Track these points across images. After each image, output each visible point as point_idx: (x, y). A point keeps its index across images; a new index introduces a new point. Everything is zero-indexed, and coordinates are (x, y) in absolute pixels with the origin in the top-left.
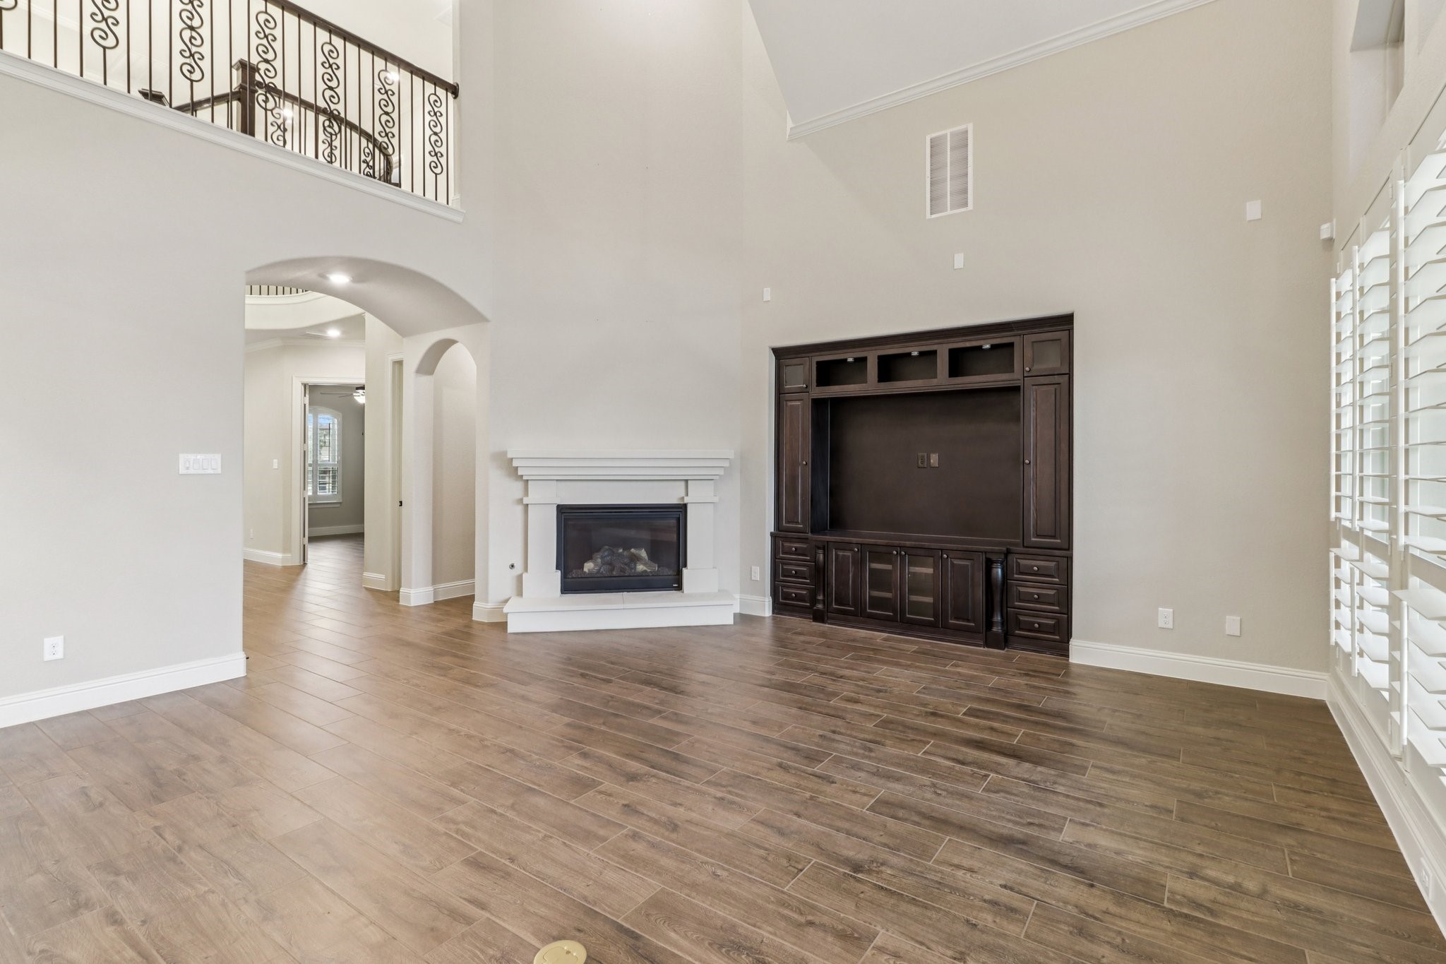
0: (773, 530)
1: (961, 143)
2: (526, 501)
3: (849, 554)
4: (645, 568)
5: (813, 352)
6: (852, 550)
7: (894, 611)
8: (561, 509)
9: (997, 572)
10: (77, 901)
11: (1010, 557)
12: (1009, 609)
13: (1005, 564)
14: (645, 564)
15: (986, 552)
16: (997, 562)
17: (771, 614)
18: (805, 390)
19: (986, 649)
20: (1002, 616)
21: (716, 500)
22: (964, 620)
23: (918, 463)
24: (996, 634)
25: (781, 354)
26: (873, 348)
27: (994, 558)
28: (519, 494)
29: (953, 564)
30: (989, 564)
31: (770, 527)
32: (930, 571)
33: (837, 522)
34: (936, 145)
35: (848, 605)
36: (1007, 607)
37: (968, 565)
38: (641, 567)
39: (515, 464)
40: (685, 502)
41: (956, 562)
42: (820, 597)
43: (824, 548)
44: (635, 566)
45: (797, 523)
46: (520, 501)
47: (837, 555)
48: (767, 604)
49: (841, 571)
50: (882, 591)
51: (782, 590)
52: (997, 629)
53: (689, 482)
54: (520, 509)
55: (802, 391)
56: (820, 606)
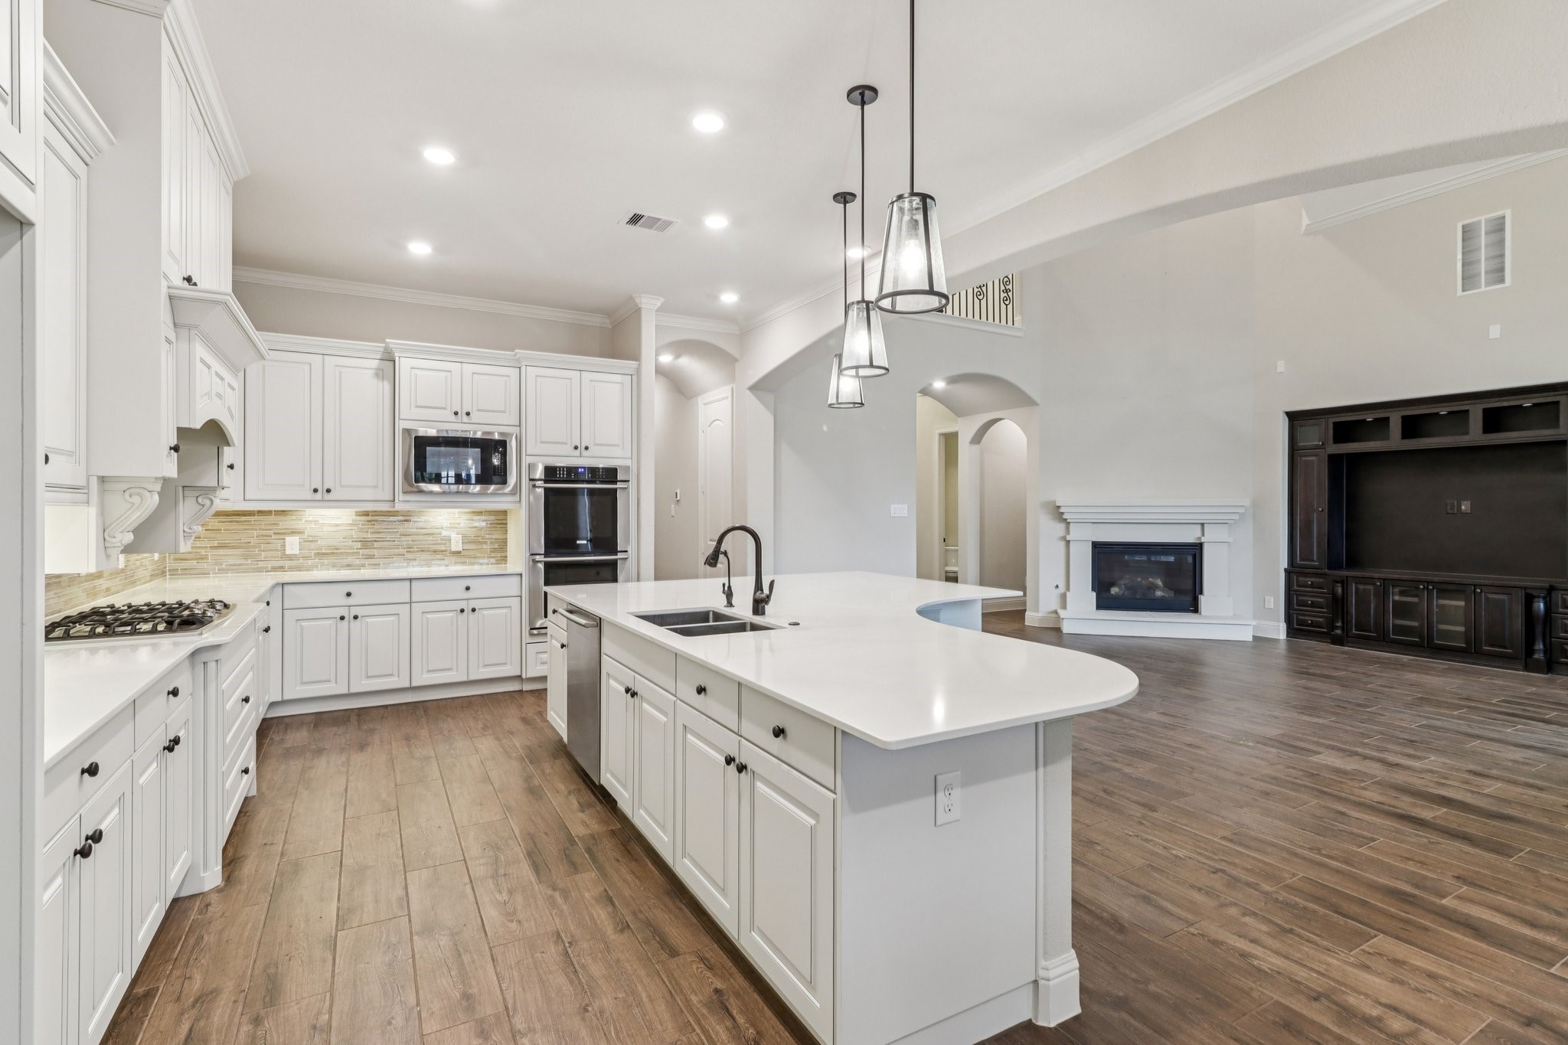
0: (1286, 567)
1: (1498, 227)
2: (1068, 538)
3: (1371, 587)
4: (1163, 594)
5: (1328, 414)
6: (1375, 584)
7: (1421, 637)
8: (1096, 546)
9: (1539, 606)
11: (1554, 594)
12: (1553, 639)
13: (1548, 599)
14: (1163, 591)
15: (1525, 588)
16: (1539, 597)
17: (1285, 637)
18: (1323, 447)
19: (1526, 673)
20: (1544, 645)
21: (1230, 540)
22: (1500, 647)
23: (1446, 508)
24: (1537, 660)
25: (1294, 417)
26: (1397, 409)
27: (1535, 593)
28: (1062, 534)
29: (1487, 598)
30: (1529, 600)
31: (1284, 563)
32: (1462, 603)
33: (1353, 561)
34: (1468, 232)
35: (1370, 631)
36: (1551, 637)
37: (1504, 600)
38: (1159, 593)
39: (1062, 510)
40: (1203, 541)
41: (1491, 596)
42: (1339, 624)
43: (1342, 582)
44: (1154, 592)
45: (1313, 561)
46: (1064, 538)
47: (1356, 588)
48: (1281, 628)
49: (1362, 600)
50: (1409, 620)
51: (1297, 618)
52: (1539, 656)
53: (1205, 525)
54: (1062, 544)
55: (1317, 447)
56: (1339, 632)
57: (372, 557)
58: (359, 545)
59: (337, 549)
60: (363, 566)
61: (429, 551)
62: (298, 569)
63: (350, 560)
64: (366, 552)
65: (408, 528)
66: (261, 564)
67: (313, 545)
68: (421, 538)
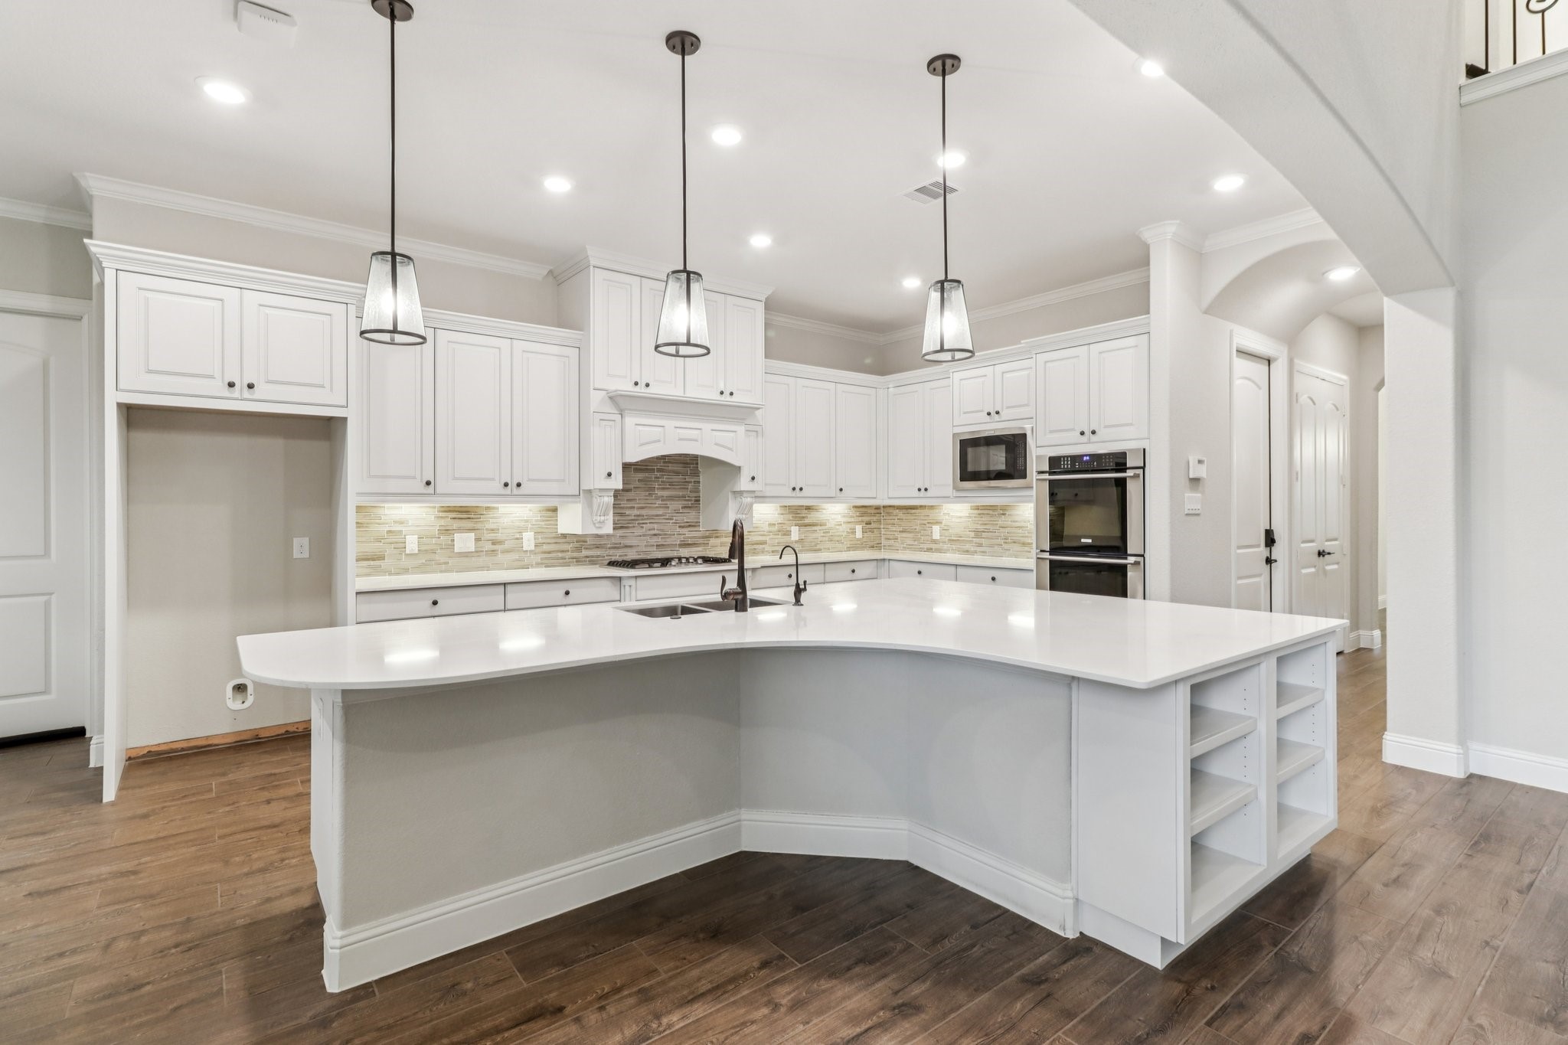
10: (1557, 1014)
57: (980, 545)
58: (972, 534)
59: (961, 537)
60: (976, 552)
61: (1019, 543)
62: (939, 551)
63: (968, 547)
64: (978, 540)
65: (1005, 521)
66: (922, 546)
67: (947, 533)
68: (1014, 530)
